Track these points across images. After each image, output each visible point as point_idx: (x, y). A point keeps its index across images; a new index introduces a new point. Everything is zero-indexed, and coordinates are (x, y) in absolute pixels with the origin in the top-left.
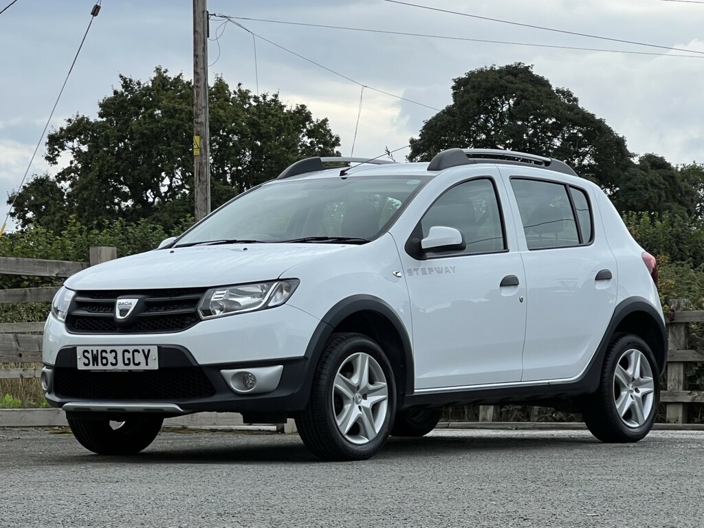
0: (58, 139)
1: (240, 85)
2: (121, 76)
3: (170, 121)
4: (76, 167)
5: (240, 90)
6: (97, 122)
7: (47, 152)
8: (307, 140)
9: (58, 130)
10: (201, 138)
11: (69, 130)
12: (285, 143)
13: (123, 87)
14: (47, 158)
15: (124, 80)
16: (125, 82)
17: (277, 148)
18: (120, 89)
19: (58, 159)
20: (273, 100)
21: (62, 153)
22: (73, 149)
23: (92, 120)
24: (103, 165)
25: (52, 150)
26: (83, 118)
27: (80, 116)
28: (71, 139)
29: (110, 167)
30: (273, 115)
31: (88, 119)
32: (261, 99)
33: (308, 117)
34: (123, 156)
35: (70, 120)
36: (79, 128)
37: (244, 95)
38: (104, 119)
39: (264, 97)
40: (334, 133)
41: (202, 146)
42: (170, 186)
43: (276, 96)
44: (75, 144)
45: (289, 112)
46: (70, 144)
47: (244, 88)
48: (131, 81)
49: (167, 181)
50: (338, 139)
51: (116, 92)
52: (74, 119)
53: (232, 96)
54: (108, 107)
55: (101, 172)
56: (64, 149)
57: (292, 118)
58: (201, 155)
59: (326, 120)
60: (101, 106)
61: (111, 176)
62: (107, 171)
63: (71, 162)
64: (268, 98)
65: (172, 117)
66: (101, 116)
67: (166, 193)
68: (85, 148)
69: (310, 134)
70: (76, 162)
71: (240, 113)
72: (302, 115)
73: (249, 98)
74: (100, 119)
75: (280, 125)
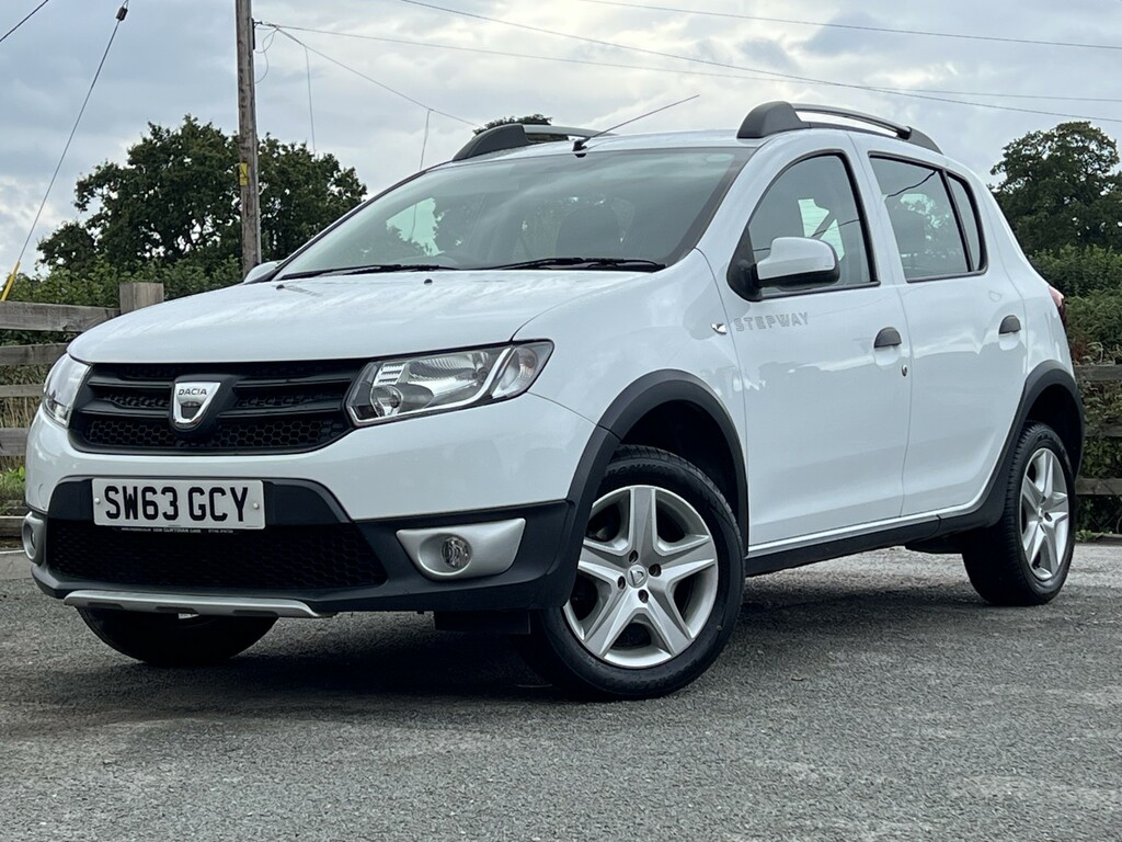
0: (87, 185)
1: (268, 134)
2: (150, 124)
3: (201, 168)
4: (107, 215)
5: (268, 140)
6: (126, 170)
7: (76, 199)
8: (335, 189)
9: (87, 177)
10: (249, 165)
11: (98, 176)
12: (315, 191)
13: (152, 134)
14: (77, 205)
15: (153, 127)
16: (154, 130)
17: (306, 195)
18: (149, 137)
19: (88, 206)
20: (302, 150)
21: (92, 200)
22: (103, 196)
23: (121, 167)
24: (133, 212)
25: (81, 197)
26: (112, 165)
27: (109, 163)
28: (101, 186)
29: (140, 213)
30: (302, 164)
31: (117, 167)
32: (289, 148)
33: (336, 166)
34: (154, 203)
35: (99, 168)
36: (108, 175)
37: (273, 145)
38: (134, 167)
39: (293, 147)
40: (361, 182)
41: (250, 175)
42: (201, 234)
43: (304, 145)
44: (105, 190)
45: (316, 161)
46: (99, 191)
47: (272, 138)
48: (160, 128)
49: (197, 228)
50: (364, 188)
51: (145, 140)
52: (102, 166)
53: (261, 145)
54: (137, 155)
55: (131, 219)
56: (93, 196)
57: (319, 167)
58: (249, 184)
59: (353, 170)
60: (130, 153)
61: (142, 223)
62: (138, 217)
63: (101, 209)
64: (296, 148)
65: (202, 164)
66: (131, 163)
67: (197, 240)
68: (114, 196)
69: (338, 183)
70: (106, 209)
71: (270, 162)
72: (330, 164)
73: (278, 147)
74: (129, 167)
75: (308, 174)
